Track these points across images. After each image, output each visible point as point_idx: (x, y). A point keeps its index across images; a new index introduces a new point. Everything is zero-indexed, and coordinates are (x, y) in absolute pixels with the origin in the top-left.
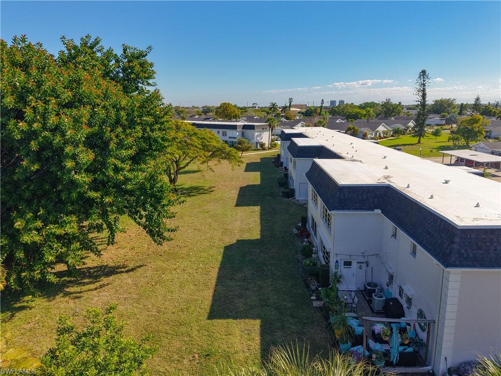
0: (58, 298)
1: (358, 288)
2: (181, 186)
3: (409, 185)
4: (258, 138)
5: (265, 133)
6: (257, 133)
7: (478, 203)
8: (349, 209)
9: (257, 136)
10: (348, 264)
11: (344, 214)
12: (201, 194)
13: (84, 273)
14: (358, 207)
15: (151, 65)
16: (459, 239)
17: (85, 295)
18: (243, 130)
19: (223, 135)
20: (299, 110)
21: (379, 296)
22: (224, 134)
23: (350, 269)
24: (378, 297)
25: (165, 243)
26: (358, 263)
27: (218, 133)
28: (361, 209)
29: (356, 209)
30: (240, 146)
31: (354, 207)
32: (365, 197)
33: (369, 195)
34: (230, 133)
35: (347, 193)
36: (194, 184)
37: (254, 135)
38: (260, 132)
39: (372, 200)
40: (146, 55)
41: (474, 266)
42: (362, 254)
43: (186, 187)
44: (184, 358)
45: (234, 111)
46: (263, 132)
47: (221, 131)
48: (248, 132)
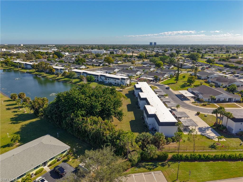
6: (126, 81)
19: (115, 81)
20: (137, 55)
27: (113, 80)
28: (152, 117)
35: (150, 115)
42: (152, 124)
47: (114, 79)
48: (123, 80)
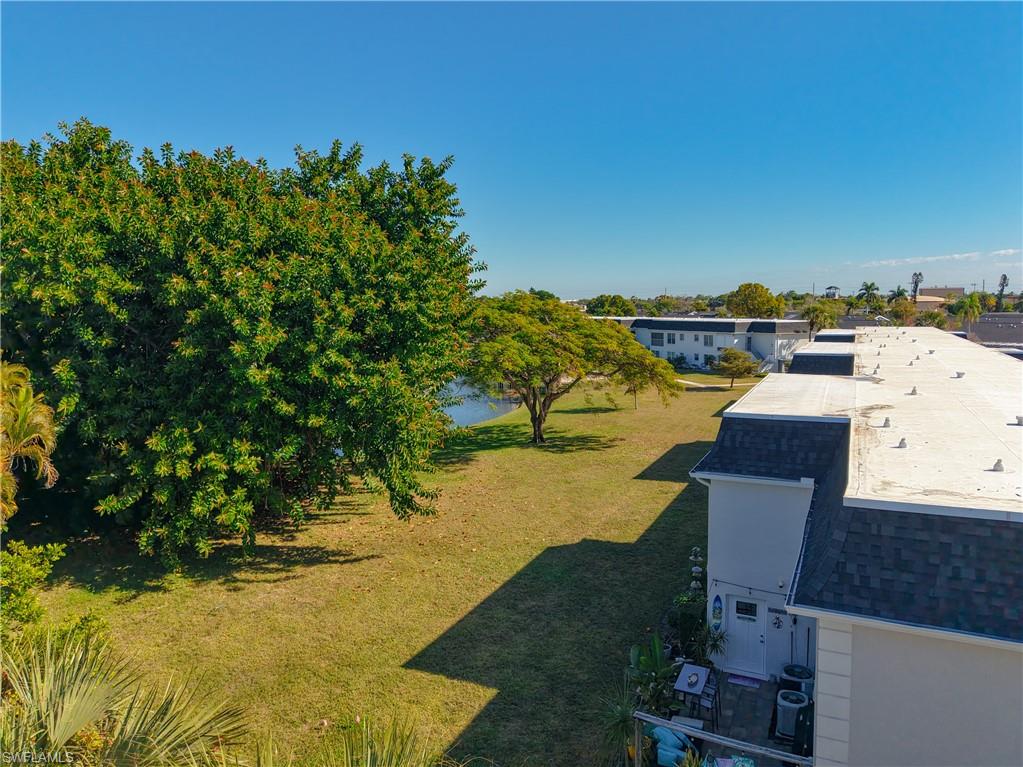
0: (213, 585)
1: (772, 676)
2: (562, 434)
3: (887, 420)
4: (784, 352)
5: (800, 341)
6: (780, 342)
7: (999, 461)
8: (739, 472)
9: (782, 347)
10: (747, 610)
11: (737, 483)
12: (588, 449)
13: (280, 554)
14: (763, 470)
15: (452, 190)
16: (845, 535)
17: (251, 587)
18: (749, 334)
19: (706, 344)
20: (942, 300)
21: (794, 698)
22: (708, 342)
23: (752, 623)
24: (792, 701)
25: (416, 518)
26: (770, 610)
27: (697, 339)
28: (769, 474)
29: (757, 473)
30: (725, 364)
31: (752, 469)
32: (784, 447)
33: (796, 442)
34: (720, 339)
35: (741, 433)
36: (588, 432)
37: (773, 345)
38: (789, 338)
39: (801, 455)
40: (442, 172)
41: (875, 613)
42: (778, 590)
43: (570, 435)
44: (305, 722)
45: (768, 301)
46: (797, 339)
47: (701, 334)
48: (761, 339)
